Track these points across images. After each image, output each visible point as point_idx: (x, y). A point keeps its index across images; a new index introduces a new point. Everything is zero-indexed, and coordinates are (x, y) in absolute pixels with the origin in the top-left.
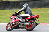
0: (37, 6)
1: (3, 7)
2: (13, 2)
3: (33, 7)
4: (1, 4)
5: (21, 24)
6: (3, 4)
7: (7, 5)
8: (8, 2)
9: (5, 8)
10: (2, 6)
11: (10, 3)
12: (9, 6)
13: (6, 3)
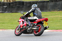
0: (59, 8)
1: (16, 9)
2: (28, 2)
3: (53, 9)
4: (13, 5)
5: (29, 29)
6: (16, 5)
7: (21, 6)
8: (22, 3)
9: (18, 11)
10: (14, 8)
11: (24, 4)
12: (23, 7)
13: (20, 4)
